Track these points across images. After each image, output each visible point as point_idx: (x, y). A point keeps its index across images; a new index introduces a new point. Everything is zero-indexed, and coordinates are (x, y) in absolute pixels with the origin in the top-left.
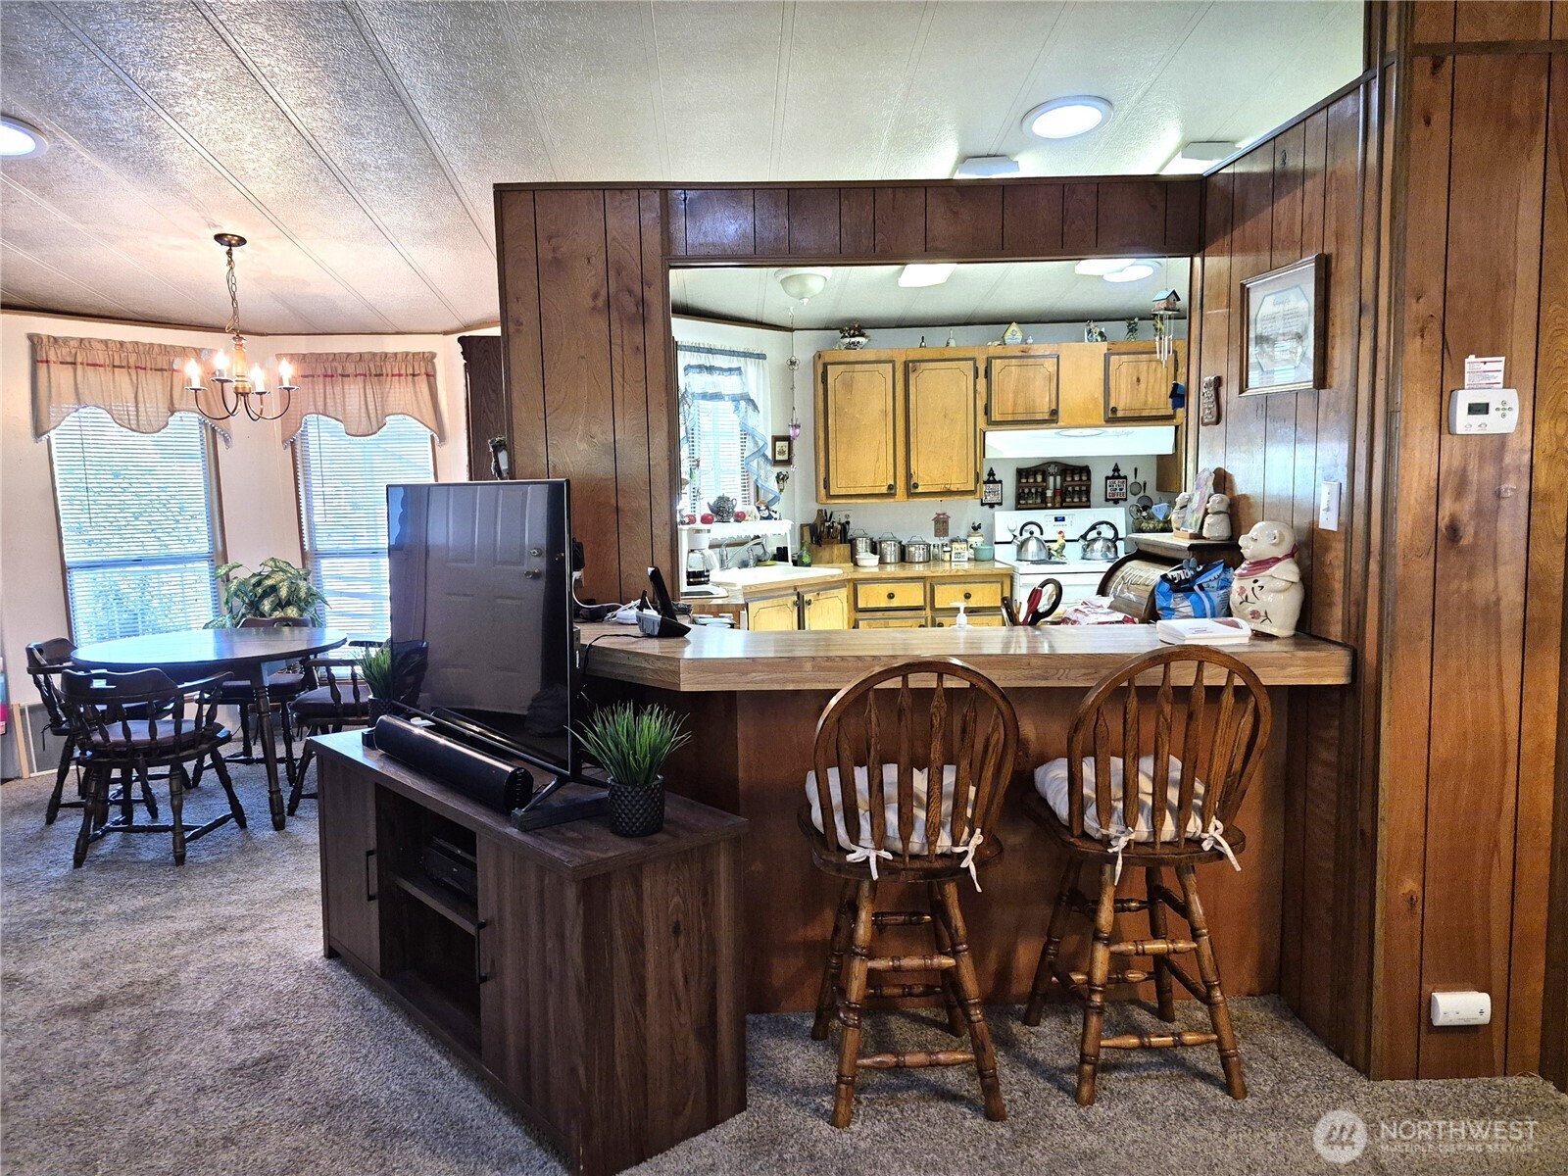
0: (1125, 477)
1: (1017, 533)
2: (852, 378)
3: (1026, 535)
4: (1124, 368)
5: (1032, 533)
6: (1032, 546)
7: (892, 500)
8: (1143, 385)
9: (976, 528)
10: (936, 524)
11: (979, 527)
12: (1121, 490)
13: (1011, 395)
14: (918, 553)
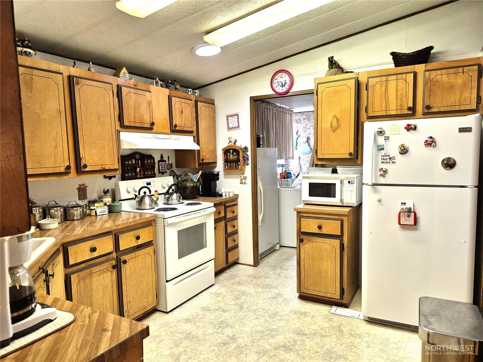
1: (137, 194)
5: (145, 193)
7: (67, 177)
8: (184, 115)
9: (106, 192)
10: (79, 192)
11: (108, 191)
12: (165, 167)
13: (133, 111)
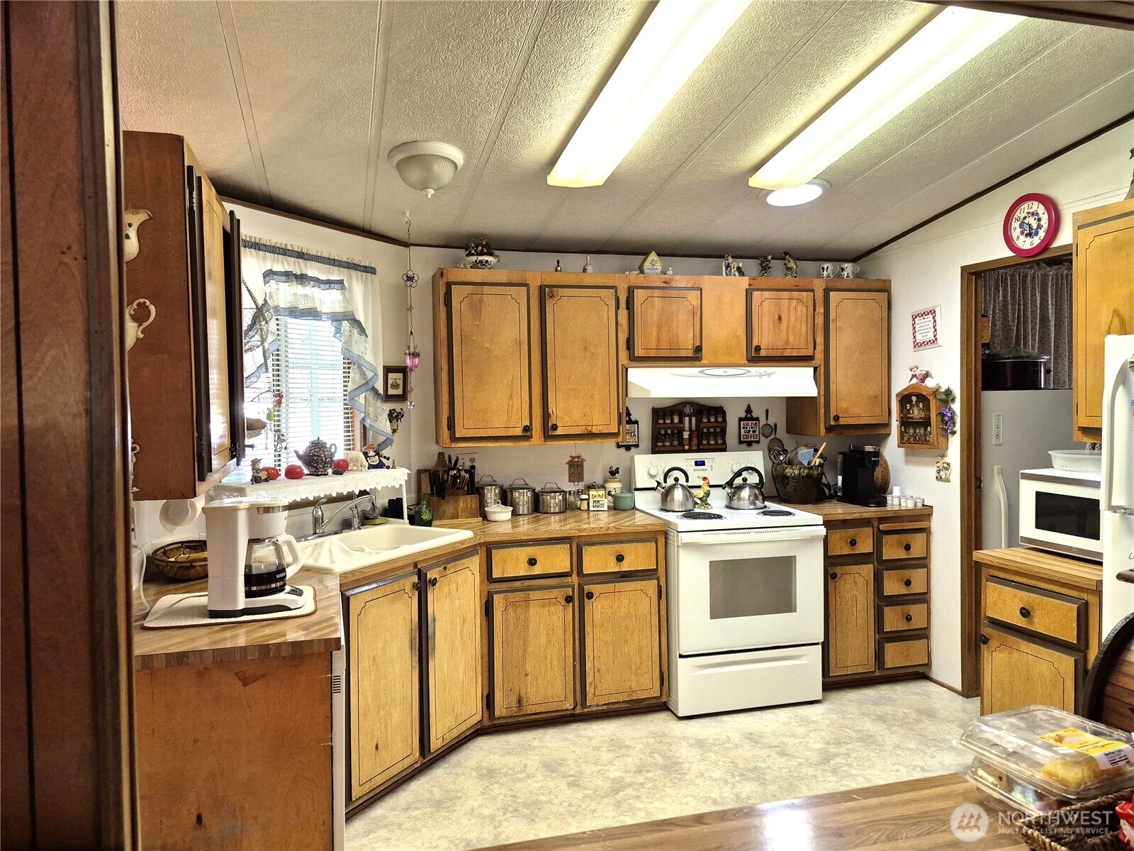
0: (757, 419)
1: (662, 481)
2: (481, 301)
3: (671, 481)
4: (766, 303)
5: (676, 479)
6: (678, 494)
7: (527, 443)
8: (784, 324)
9: (614, 473)
10: (570, 468)
11: (617, 471)
12: (754, 432)
13: (655, 329)
14: (554, 502)
